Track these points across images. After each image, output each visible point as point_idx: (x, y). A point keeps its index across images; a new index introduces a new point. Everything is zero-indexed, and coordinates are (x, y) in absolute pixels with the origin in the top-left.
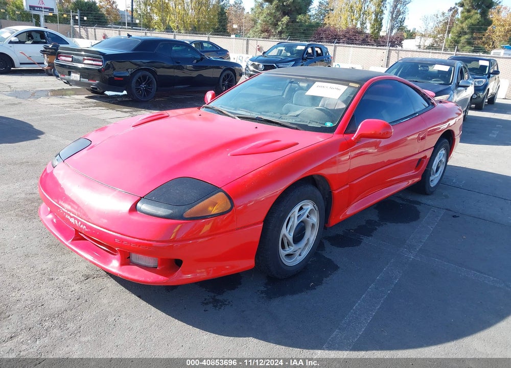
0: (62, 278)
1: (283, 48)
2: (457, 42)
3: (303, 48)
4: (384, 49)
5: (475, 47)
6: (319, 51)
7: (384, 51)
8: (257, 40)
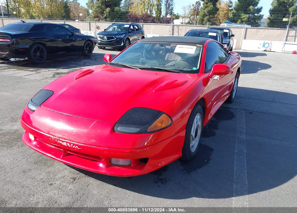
0: (58, 182)
1: (116, 27)
2: (203, 20)
3: (128, 26)
4: (170, 25)
5: (212, 22)
6: (137, 28)
7: (170, 26)
8: (95, 22)
